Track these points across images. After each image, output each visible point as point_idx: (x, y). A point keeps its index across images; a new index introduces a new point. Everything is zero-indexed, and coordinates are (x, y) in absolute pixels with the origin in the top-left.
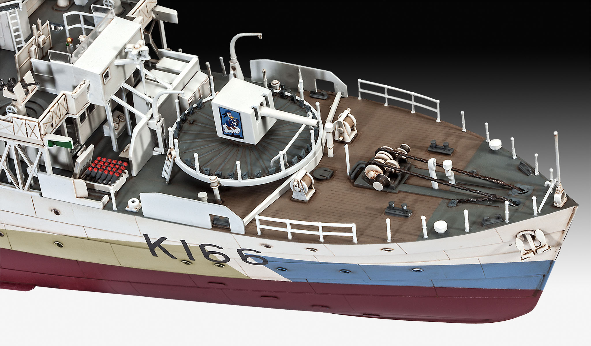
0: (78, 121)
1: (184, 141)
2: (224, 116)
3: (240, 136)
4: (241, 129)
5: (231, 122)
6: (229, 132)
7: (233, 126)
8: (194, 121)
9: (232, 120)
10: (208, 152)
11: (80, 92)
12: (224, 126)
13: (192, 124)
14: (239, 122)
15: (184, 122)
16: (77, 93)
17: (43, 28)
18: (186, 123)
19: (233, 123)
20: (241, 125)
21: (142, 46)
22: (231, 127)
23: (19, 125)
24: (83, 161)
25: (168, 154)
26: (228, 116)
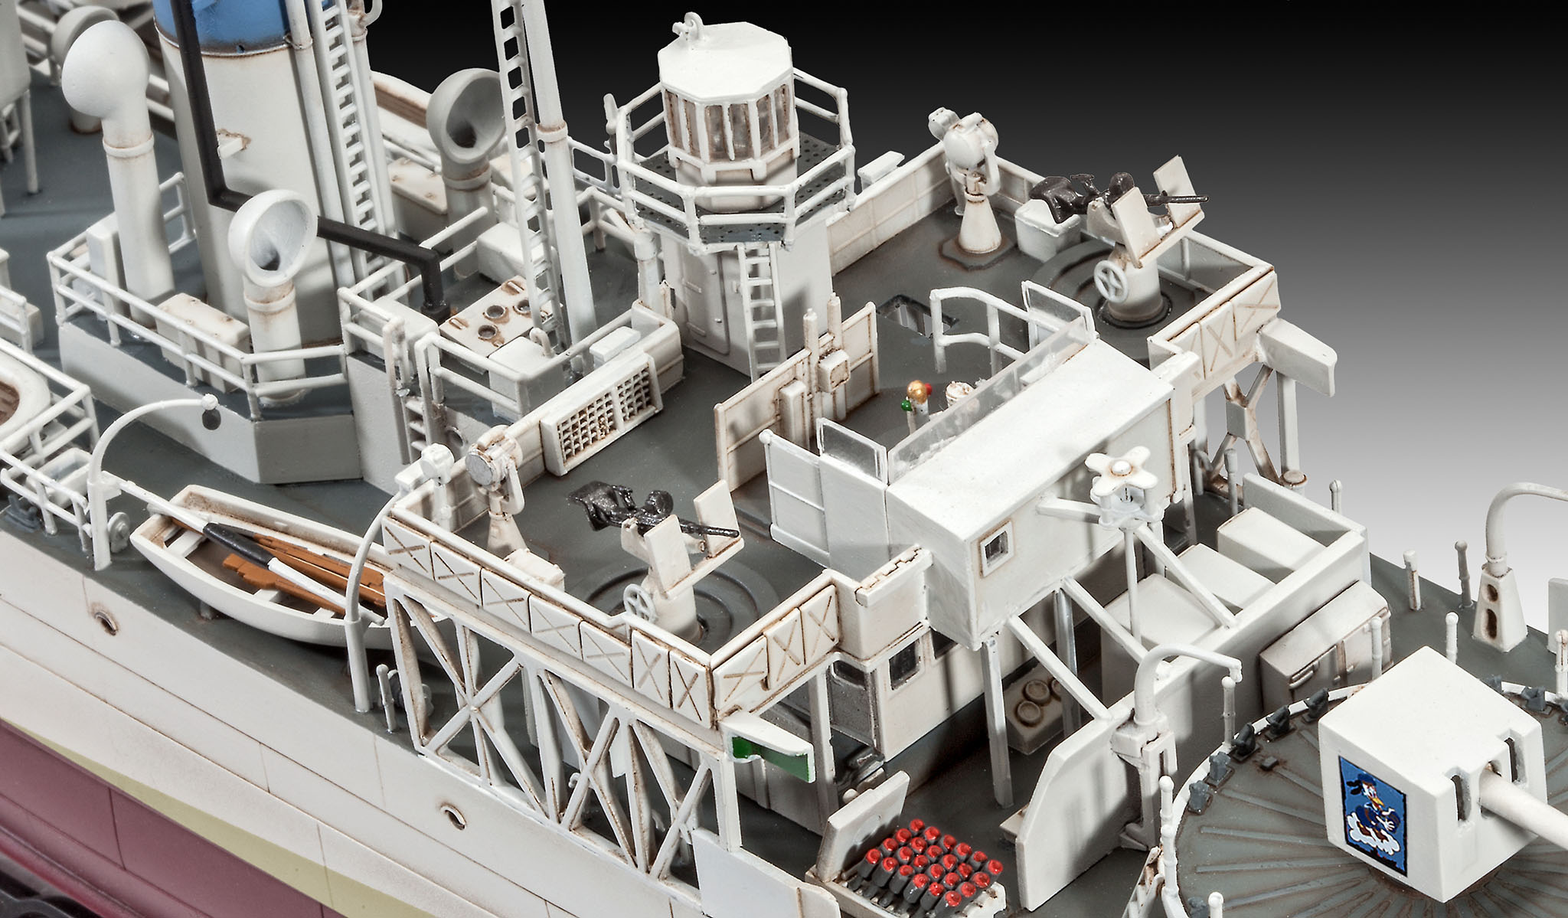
0: (884, 677)
1: (1218, 827)
2: (1353, 788)
3: (1397, 866)
4: (1403, 846)
5: (1372, 815)
6: (1365, 842)
7: (1378, 828)
8: (1276, 763)
9: (1376, 809)
10: (1285, 887)
11: (887, 587)
12: (1349, 817)
13: (1267, 770)
14: (1400, 822)
15: (1241, 759)
16: (876, 589)
17: (845, 327)
18: (1250, 762)
19: (1377, 817)
20: (1405, 835)
21: (1136, 472)
22: (1371, 830)
23: (650, 661)
24: (855, 825)
25: (1148, 865)
26: (1367, 793)
